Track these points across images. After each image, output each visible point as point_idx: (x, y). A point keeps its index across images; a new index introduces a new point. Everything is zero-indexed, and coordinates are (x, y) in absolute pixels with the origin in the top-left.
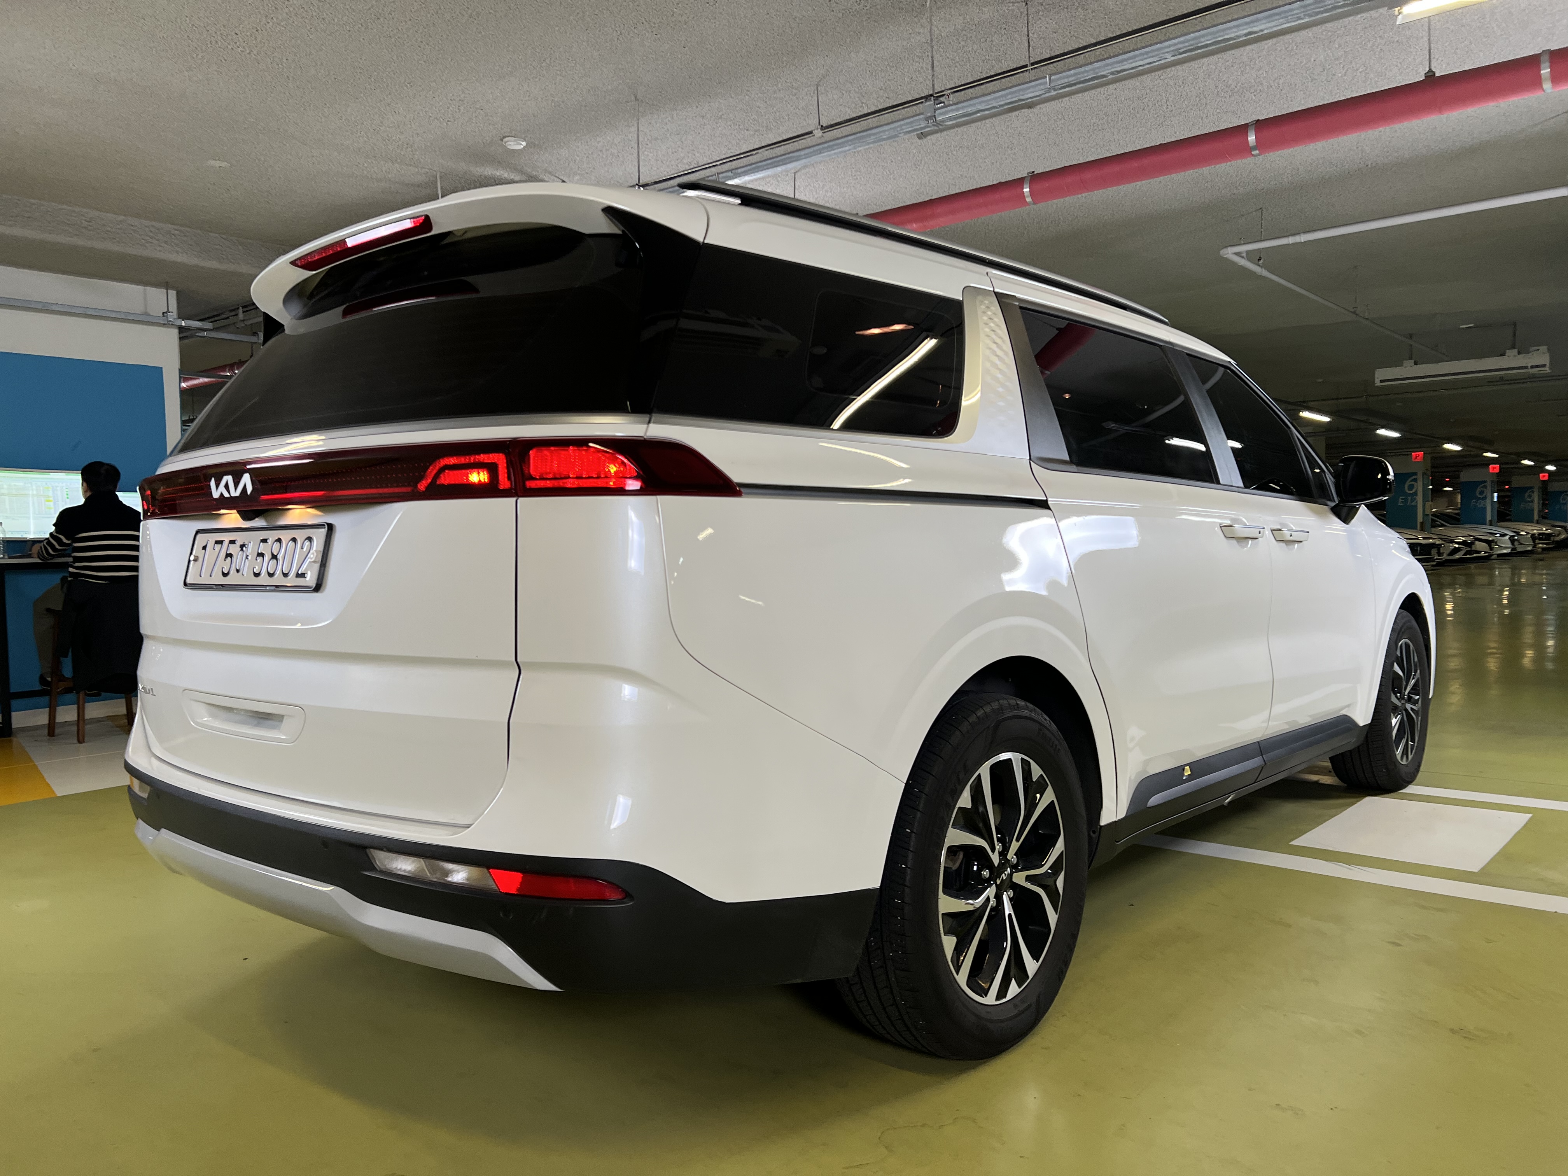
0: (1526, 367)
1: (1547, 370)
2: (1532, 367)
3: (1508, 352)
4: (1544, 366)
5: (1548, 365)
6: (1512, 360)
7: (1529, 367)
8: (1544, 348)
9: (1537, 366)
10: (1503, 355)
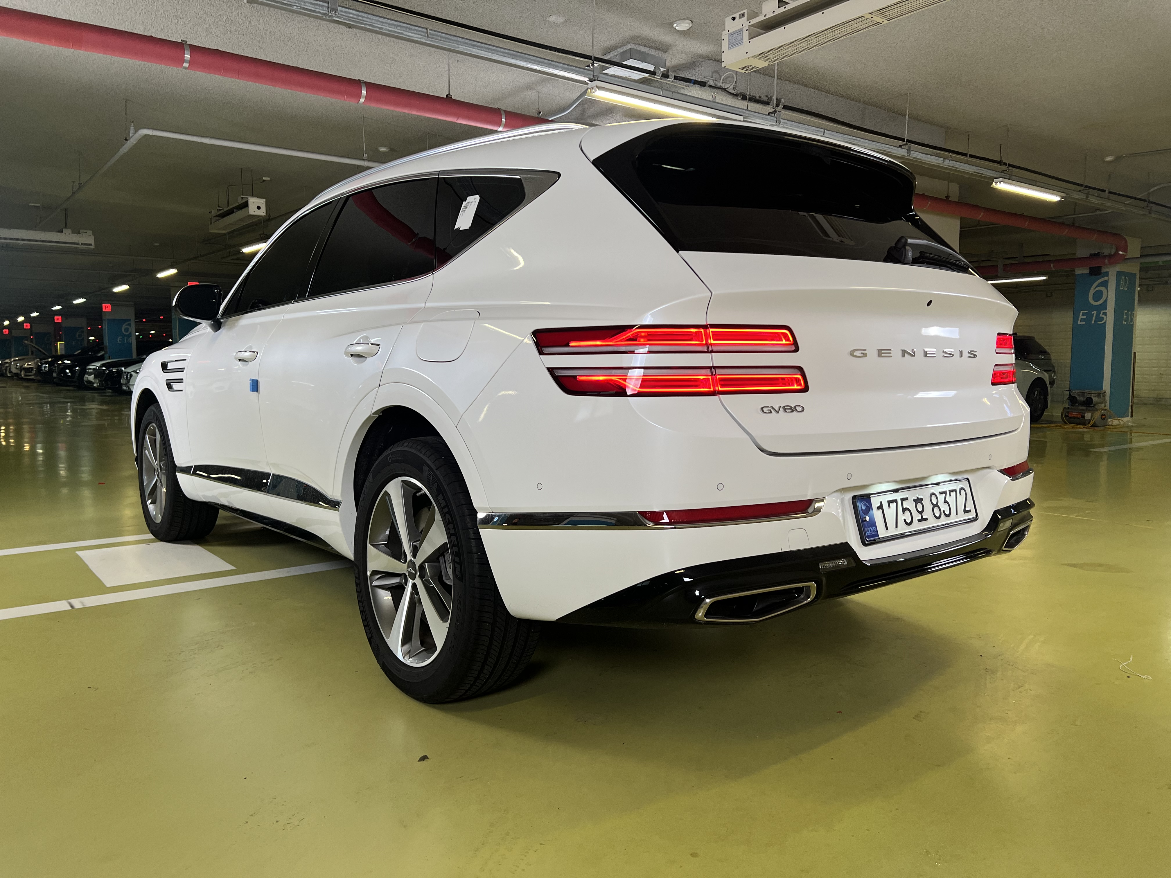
0: (78, 244)
1: (93, 247)
2: (83, 244)
3: (64, 230)
4: (91, 245)
5: (93, 244)
6: (67, 237)
7: (80, 244)
8: (90, 232)
9: (85, 244)
10: (62, 232)
